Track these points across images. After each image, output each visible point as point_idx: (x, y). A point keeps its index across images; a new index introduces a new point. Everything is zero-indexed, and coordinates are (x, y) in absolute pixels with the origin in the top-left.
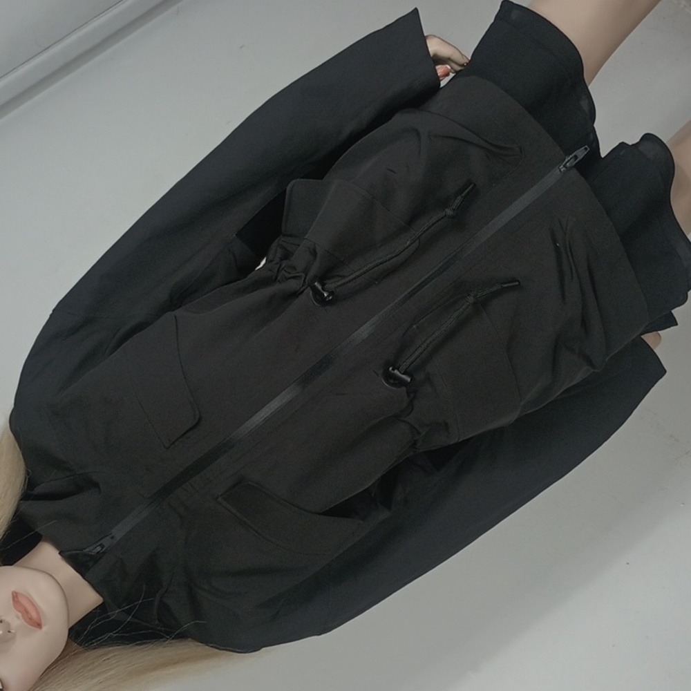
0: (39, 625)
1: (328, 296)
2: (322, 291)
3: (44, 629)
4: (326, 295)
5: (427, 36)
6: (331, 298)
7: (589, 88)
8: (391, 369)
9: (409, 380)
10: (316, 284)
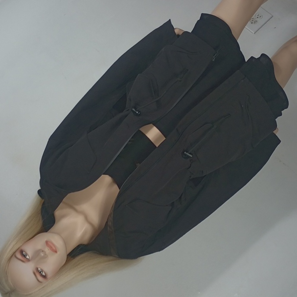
0: (56, 252)
1: (138, 113)
2: (136, 111)
3: (58, 253)
4: (137, 112)
5: (175, 29)
6: (139, 113)
7: (238, 41)
8: (185, 153)
9: (192, 156)
10: (133, 109)
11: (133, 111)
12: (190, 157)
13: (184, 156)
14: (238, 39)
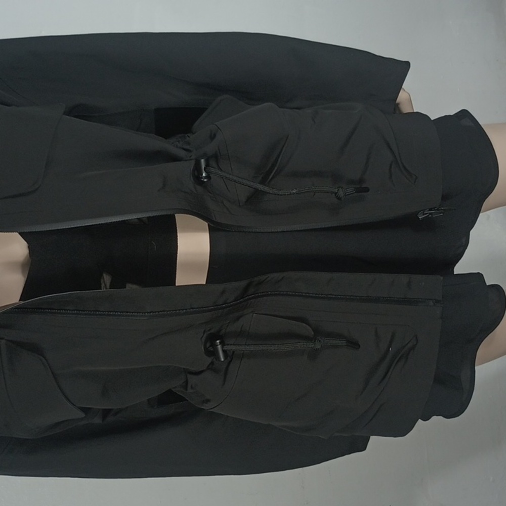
1: (205, 177)
2: (203, 170)
4: (204, 175)
6: (205, 180)
8: (218, 341)
9: (223, 360)
10: (203, 161)
11: (198, 164)
12: (218, 358)
13: (208, 345)
14: (484, 213)
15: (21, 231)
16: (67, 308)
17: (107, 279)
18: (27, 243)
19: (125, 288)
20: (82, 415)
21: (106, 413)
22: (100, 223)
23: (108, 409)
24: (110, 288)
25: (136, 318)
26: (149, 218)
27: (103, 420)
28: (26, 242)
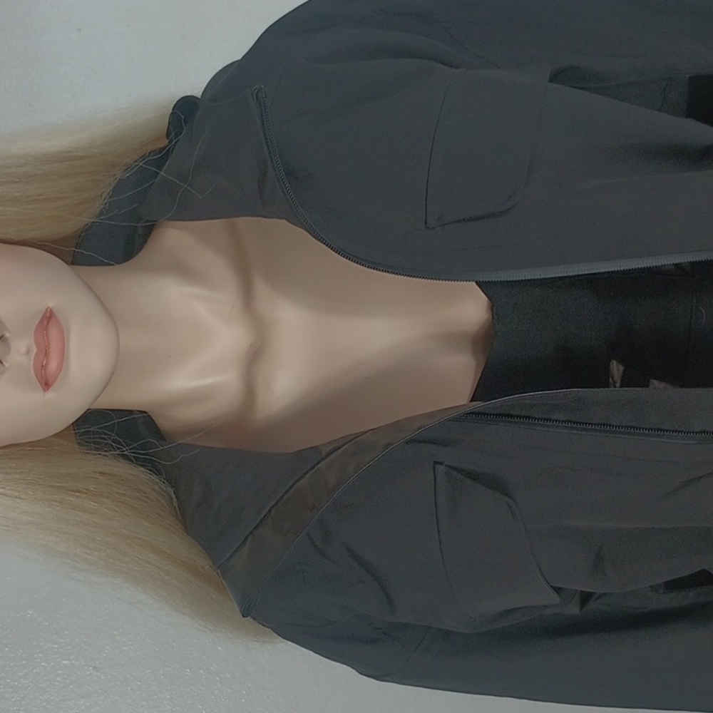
0: (46, 385)
15: (479, 280)
16: (555, 417)
17: (616, 369)
18: (490, 299)
19: (648, 386)
20: (555, 598)
21: (586, 597)
22: (610, 270)
23: (589, 593)
24: (621, 387)
25: (676, 441)
26: (692, 263)
27: (581, 610)
28: (486, 298)
